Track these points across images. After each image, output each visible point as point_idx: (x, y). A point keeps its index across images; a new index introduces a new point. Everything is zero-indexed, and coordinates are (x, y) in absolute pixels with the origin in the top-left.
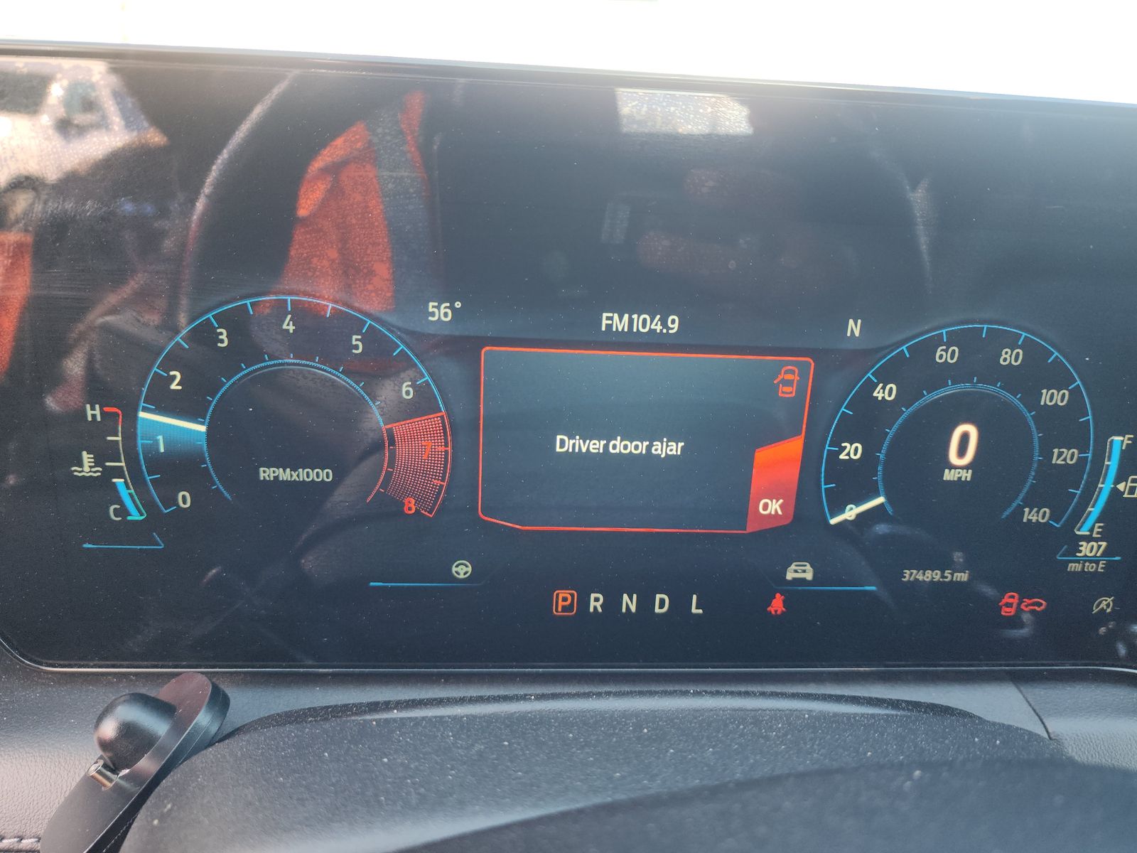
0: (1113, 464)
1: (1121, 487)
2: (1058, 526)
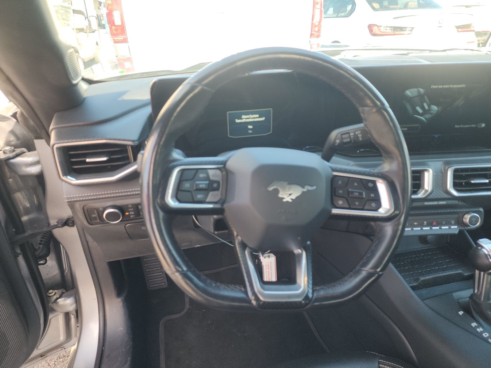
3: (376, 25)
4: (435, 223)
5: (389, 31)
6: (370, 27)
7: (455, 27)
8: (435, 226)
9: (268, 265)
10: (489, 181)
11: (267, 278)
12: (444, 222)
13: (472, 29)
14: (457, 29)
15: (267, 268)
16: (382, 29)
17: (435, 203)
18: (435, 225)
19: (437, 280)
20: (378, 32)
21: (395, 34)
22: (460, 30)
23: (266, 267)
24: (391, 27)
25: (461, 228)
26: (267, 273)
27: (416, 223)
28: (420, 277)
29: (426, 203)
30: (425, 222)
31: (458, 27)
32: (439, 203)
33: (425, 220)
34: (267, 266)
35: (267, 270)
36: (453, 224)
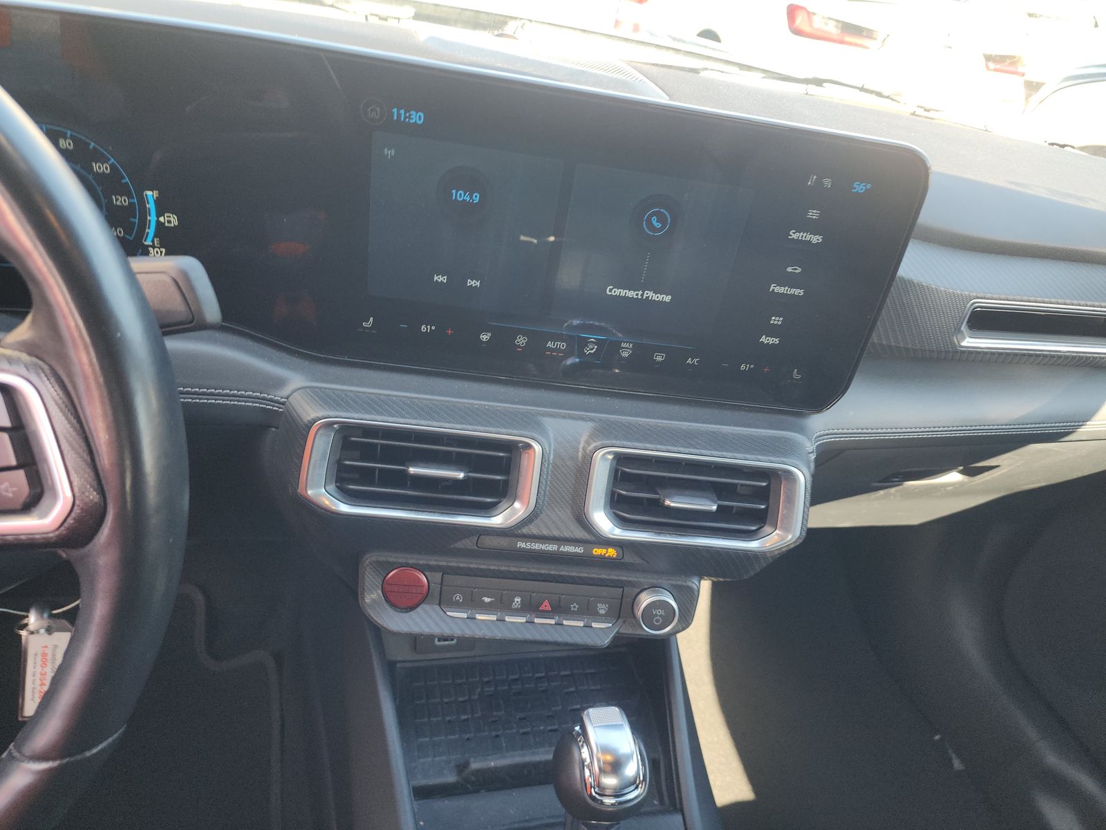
0: (151, 206)
1: (162, 219)
2: (131, 238)
3: (805, 9)
4: (546, 606)
5: (832, 29)
6: (792, 11)
7: (983, 56)
8: (544, 614)
9: (44, 655)
10: (719, 507)
11: (33, 692)
12: (574, 607)
13: (1020, 69)
14: (987, 61)
15: (39, 662)
16: (818, 23)
17: (552, 547)
18: (548, 611)
19: (526, 772)
20: (807, 29)
21: (842, 42)
22: (992, 65)
23: (35, 659)
24: (838, 21)
25: (622, 631)
26: (38, 676)
27: (487, 600)
28: (472, 759)
29: (521, 545)
30: (518, 599)
31: (988, 58)
32: (562, 549)
33: (519, 592)
34: (39, 658)
35: (39, 669)
36: (602, 615)
